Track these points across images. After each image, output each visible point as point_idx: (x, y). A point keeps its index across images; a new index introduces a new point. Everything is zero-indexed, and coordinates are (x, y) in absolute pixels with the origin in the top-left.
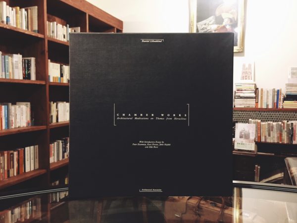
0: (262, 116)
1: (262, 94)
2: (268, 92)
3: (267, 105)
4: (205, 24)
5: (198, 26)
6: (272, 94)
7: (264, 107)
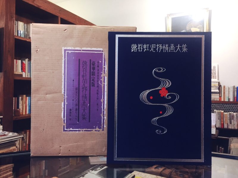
0: (225, 108)
1: (224, 90)
2: (229, 88)
3: (229, 99)
6: (232, 90)
7: (227, 100)
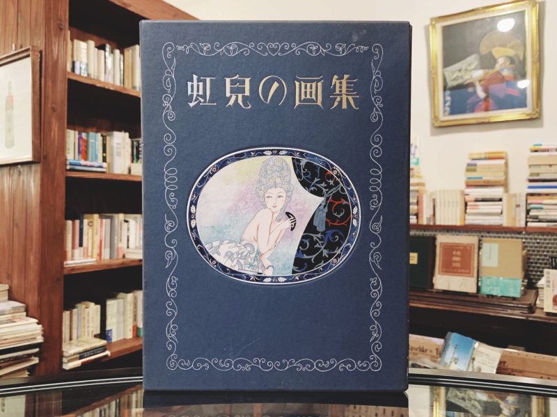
4: (460, 70)
5: (446, 74)
